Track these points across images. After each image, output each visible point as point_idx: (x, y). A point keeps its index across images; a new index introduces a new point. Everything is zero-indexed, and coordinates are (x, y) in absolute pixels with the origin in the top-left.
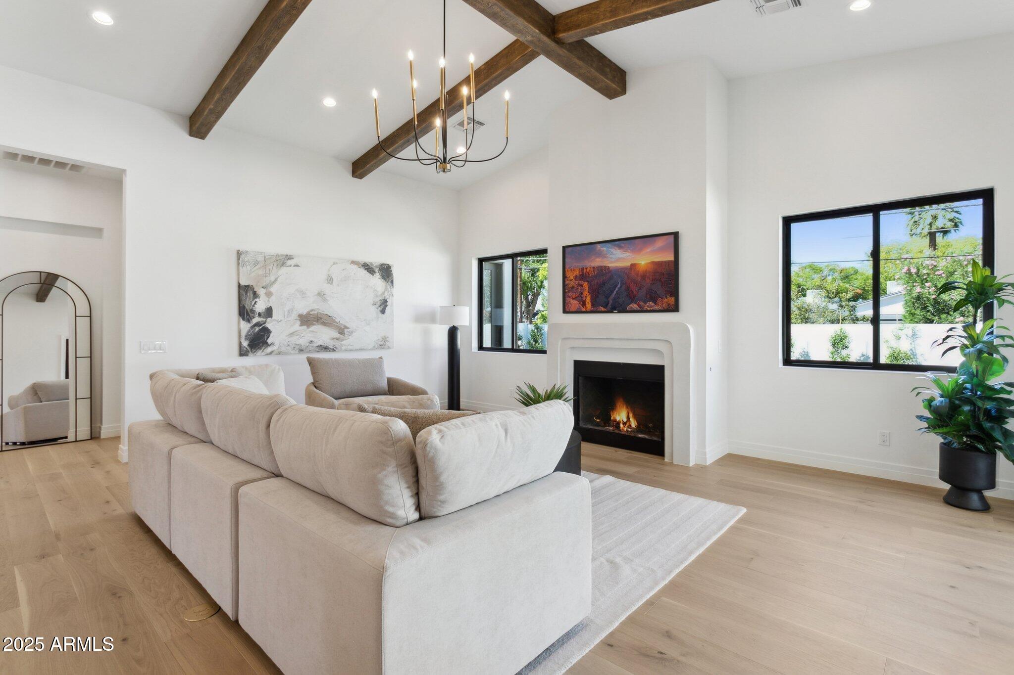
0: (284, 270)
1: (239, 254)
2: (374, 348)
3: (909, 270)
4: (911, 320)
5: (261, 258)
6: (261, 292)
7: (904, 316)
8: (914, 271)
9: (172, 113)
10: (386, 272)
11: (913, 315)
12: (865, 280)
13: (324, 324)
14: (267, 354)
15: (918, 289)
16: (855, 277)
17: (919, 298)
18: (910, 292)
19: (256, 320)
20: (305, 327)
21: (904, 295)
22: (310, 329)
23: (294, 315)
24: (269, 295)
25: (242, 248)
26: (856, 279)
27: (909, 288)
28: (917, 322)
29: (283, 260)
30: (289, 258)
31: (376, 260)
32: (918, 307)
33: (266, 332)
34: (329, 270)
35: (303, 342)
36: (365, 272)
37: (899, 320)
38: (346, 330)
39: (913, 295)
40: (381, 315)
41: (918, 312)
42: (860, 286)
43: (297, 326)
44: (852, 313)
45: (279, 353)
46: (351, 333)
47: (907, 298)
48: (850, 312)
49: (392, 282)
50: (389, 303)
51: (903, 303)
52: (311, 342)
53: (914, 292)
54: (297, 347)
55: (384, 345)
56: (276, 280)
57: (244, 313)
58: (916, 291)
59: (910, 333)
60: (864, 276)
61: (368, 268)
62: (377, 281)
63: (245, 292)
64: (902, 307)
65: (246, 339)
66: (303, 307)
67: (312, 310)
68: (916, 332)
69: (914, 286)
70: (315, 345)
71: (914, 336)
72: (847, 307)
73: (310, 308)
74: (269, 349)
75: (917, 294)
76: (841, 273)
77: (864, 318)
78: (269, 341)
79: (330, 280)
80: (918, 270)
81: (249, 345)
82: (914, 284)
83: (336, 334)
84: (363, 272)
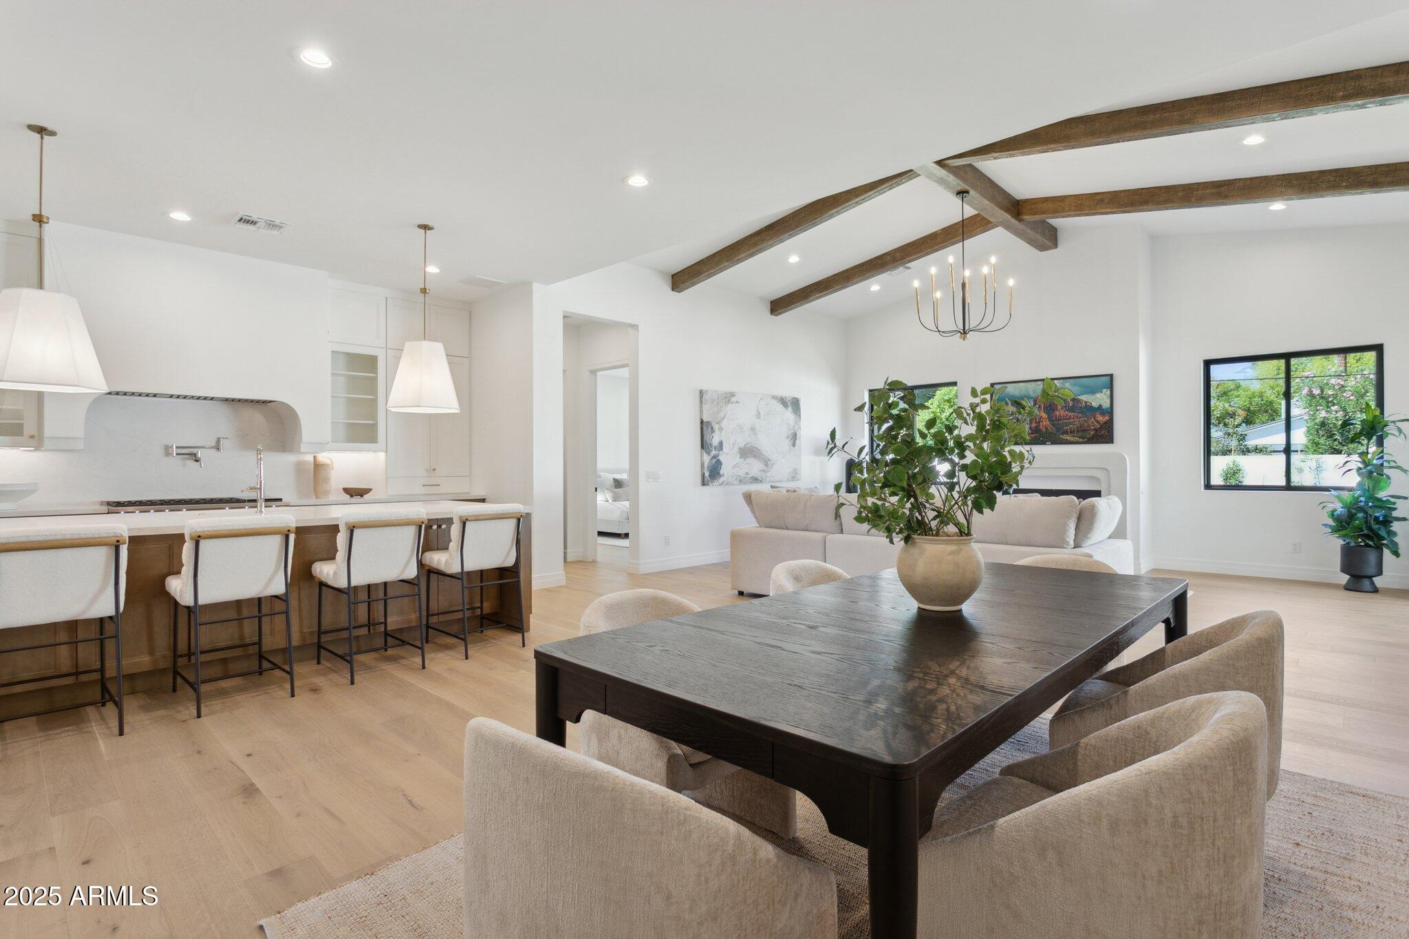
0: (730, 406)
1: (701, 392)
2: (788, 480)
3: (1311, 391)
4: (1315, 451)
5: (715, 397)
6: (716, 427)
7: (1307, 447)
8: (1317, 392)
9: (662, 273)
10: (795, 405)
11: (1317, 444)
12: (1250, 398)
13: (755, 457)
14: (720, 485)
15: (1323, 414)
16: (1236, 393)
17: (1323, 424)
18: (1313, 417)
19: (714, 453)
20: (742, 459)
21: (1306, 420)
22: (747, 461)
23: (736, 449)
24: (721, 429)
25: (704, 388)
26: (1238, 396)
27: (1312, 413)
28: (1322, 454)
29: (728, 397)
30: (733, 395)
31: (788, 393)
32: (1323, 436)
33: (719, 463)
34: (758, 406)
35: (742, 473)
36: (781, 406)
37: (1302, 451)
38: (769, 462)
39: (1317, 421)
40: (792, 448)
41: (1322, 441)
42: (1244, 406)
43: (738, 459)
44: (1241, 442)
45: (727, 484)
46: (773, 465)
47: (1309, 425)
48: (1239, 441)
49: (800, 416)
50: (798, 435)
51: (1305, 429)
52: (747, 474)
53: (1318, 417)
54: (738, 478)
55: (795, 477)
56: (725, 416)
57: (704, 445)
58: (1321, 416)
59: (1314, 465)
60: (1249, 393)
61: (783, 402)
62: (789, 414)
63: (705, 427)
64: (1304, 435)
65: (707, 470)
66: (741, 441)
67: (747, 444)
68: (1321, 464)
69: (1317, 410)
70: (749, 476)
71: (1319, 468)
72: (1235, 436)
73: (746, 443)
74: (721, 480)
75: (1322, 420)
76: (1217, 388)
77: (1257, 449)
78: (721, 472)
79: (758, 415)
80: (1322, 391)
81: (709, 475)
82: (1318, 408)
83: (762, 467)
84: (780, 407)
